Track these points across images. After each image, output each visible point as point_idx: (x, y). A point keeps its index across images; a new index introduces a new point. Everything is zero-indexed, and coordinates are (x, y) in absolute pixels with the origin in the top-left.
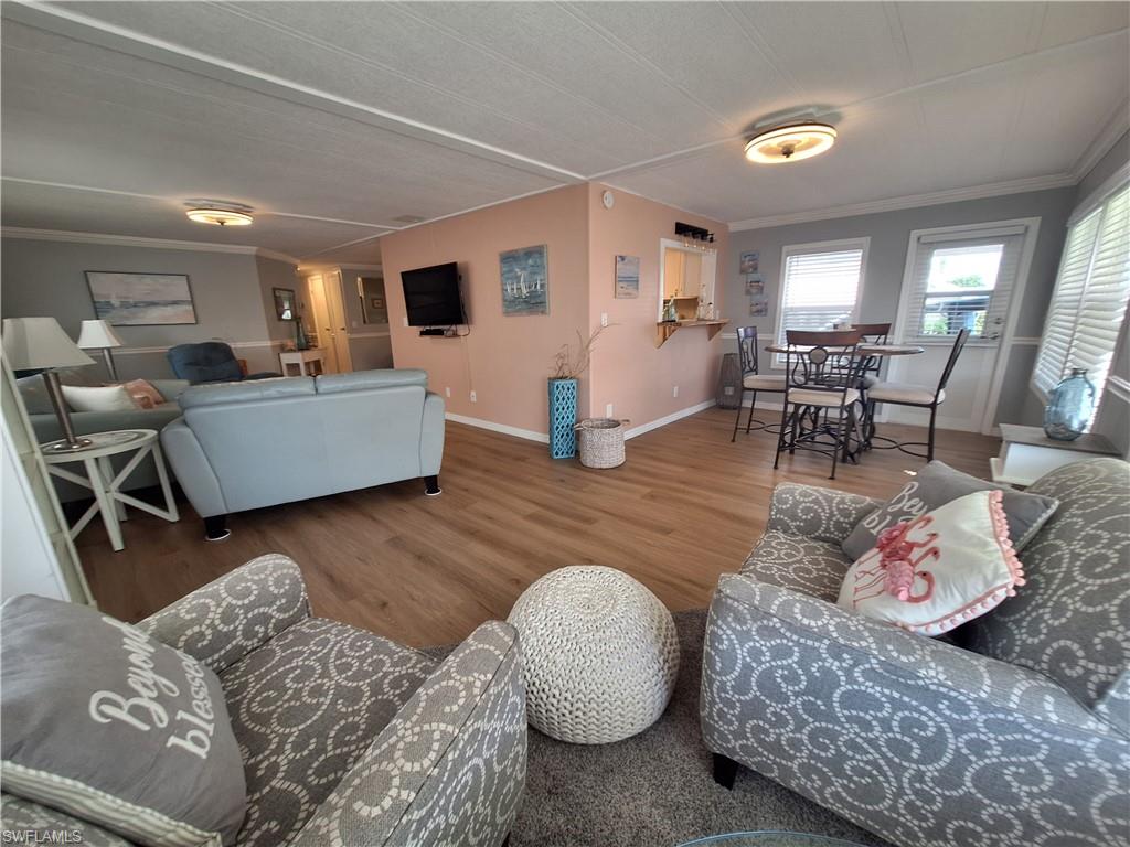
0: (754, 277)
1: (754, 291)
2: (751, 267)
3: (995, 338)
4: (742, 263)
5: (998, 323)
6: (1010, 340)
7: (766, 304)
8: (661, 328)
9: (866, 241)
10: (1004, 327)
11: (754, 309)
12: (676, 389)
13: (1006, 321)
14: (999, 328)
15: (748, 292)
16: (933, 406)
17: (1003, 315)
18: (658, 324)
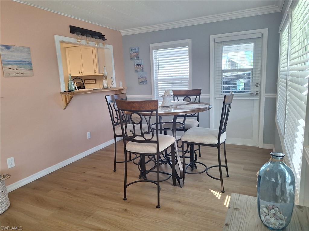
0: (138, 62)
1: (139, 70)
2: (135, 56)
3: (257, 94)
4: (131, 54)
5: (257, 86)
6: (264, 95)
7: (146, 78)
8: (63, 96)
9: (189, 41)
10: (261, 88)
11: (141, 80)
12: (88, 134)
13: (260, 85)
14: (258, 89)
15: (136, 71)
16: (218, 145)
17: (259, 81)
18: (62, 93)
